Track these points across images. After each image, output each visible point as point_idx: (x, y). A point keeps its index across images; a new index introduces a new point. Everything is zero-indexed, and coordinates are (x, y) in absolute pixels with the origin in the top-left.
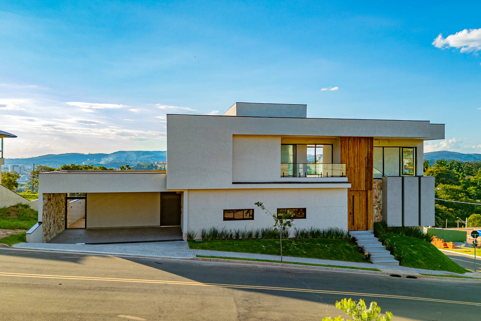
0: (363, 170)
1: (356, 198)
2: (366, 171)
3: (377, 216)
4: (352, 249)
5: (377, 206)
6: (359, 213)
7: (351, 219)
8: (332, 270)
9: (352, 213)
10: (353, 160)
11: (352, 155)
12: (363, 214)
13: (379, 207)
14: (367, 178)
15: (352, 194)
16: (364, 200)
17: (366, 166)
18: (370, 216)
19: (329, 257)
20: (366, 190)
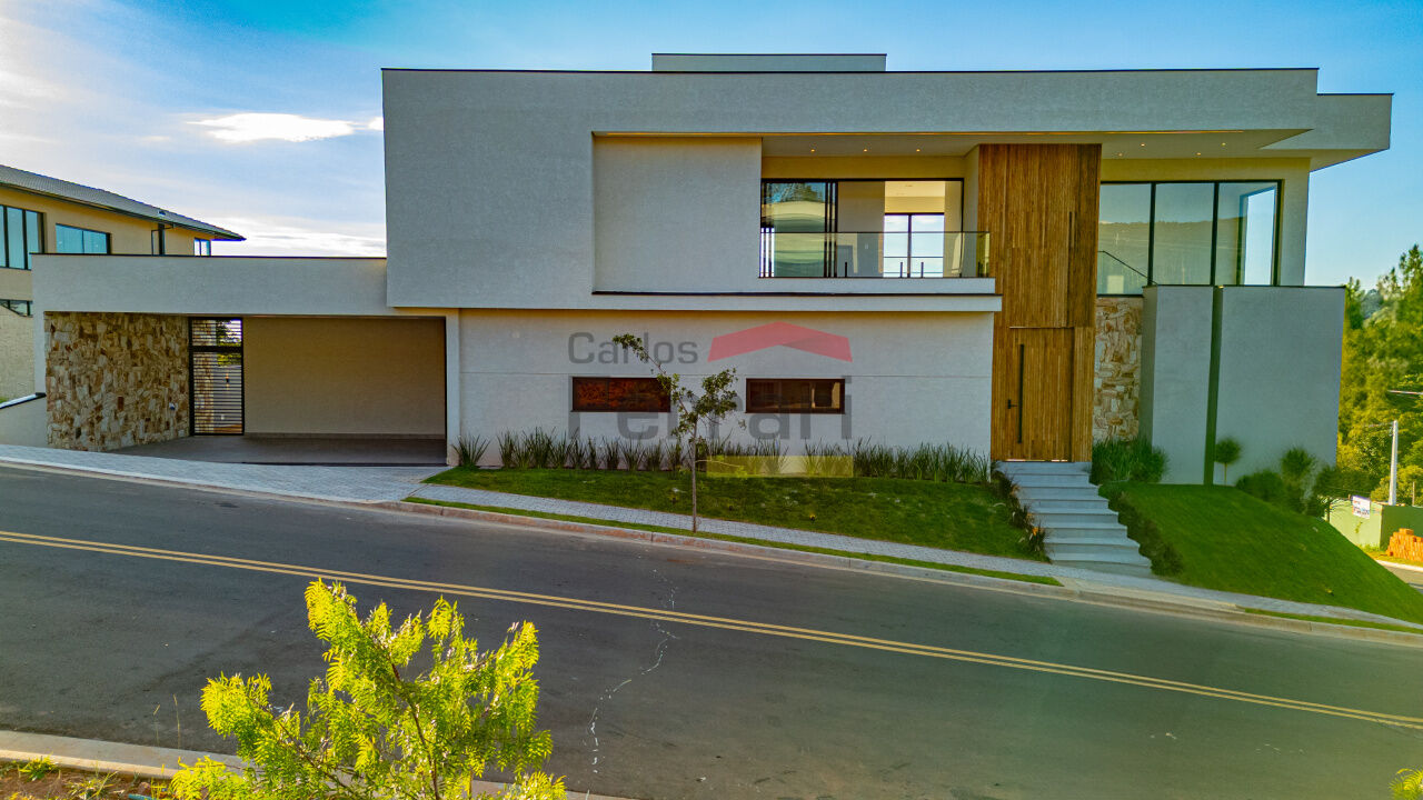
0: (1060, 260)
1: (1030, 352)
2: (1070, 259)
3: (1121, 423)
4: (987, 515)
5: (1120, 389)
6: (1042, 402)
7: (1012, 423)
8: (866, 567)
9: (1015, 401)
10: (1022, 223)
11: (1019, 203)
12: (1055, 406)
13: (1129, 392)
14: (1072, 286)
15: (1017, 340)
16: (1061, 361)
17: (1073, 245)
18: (1082, 414)
19: (893, 533)
20: (1070, 326)
